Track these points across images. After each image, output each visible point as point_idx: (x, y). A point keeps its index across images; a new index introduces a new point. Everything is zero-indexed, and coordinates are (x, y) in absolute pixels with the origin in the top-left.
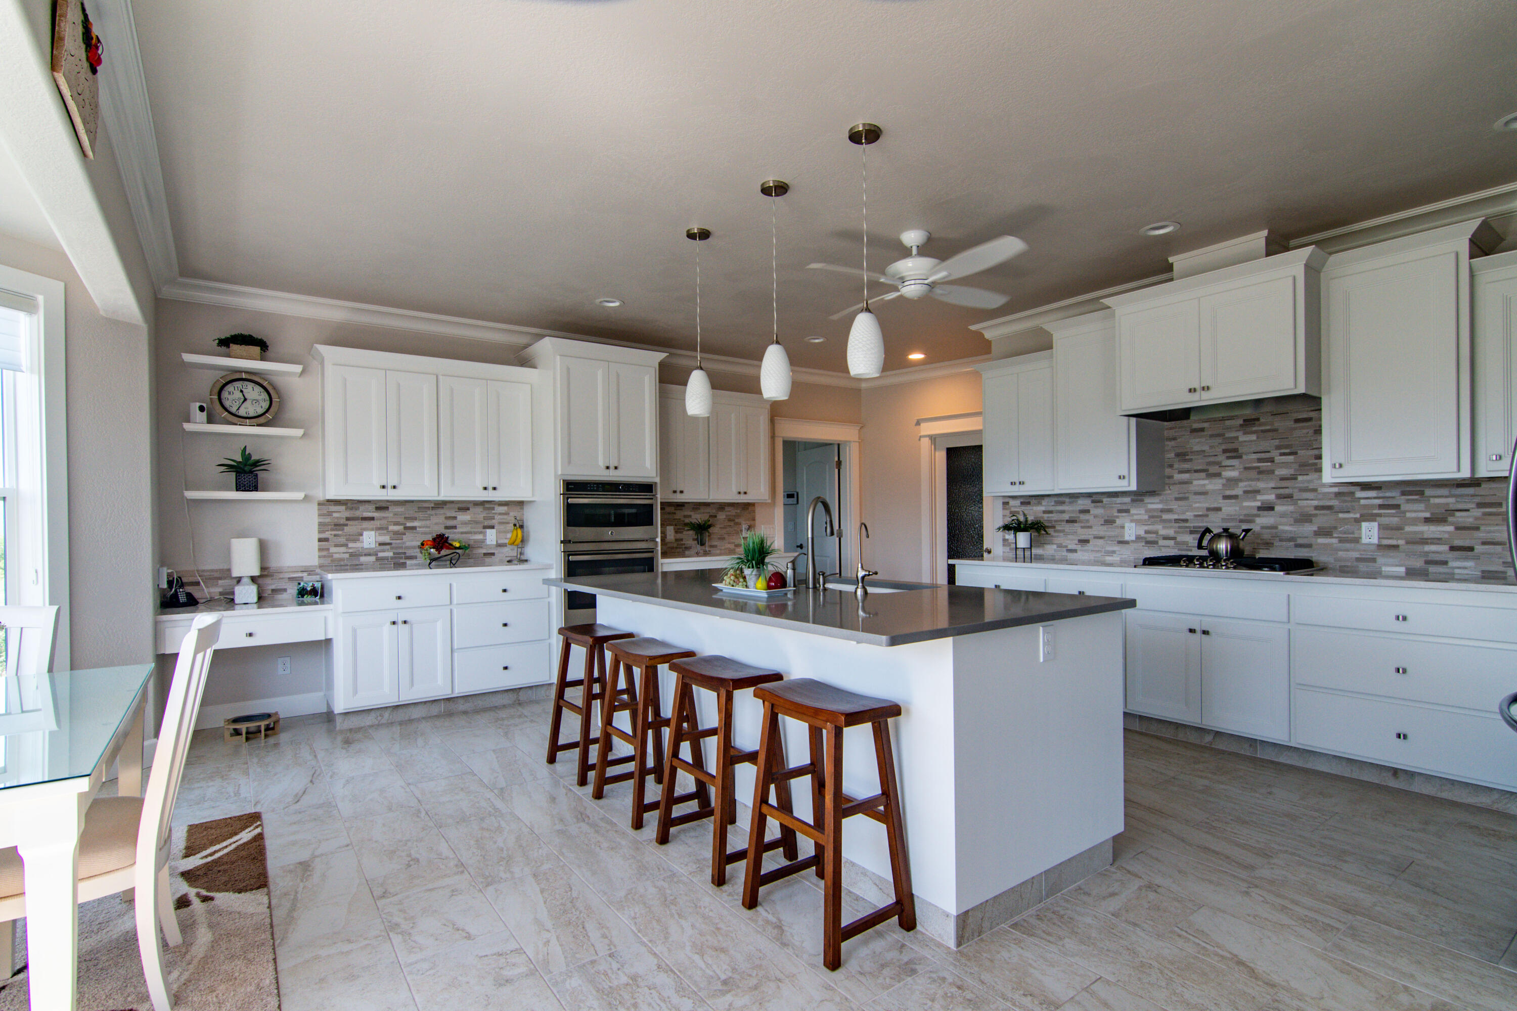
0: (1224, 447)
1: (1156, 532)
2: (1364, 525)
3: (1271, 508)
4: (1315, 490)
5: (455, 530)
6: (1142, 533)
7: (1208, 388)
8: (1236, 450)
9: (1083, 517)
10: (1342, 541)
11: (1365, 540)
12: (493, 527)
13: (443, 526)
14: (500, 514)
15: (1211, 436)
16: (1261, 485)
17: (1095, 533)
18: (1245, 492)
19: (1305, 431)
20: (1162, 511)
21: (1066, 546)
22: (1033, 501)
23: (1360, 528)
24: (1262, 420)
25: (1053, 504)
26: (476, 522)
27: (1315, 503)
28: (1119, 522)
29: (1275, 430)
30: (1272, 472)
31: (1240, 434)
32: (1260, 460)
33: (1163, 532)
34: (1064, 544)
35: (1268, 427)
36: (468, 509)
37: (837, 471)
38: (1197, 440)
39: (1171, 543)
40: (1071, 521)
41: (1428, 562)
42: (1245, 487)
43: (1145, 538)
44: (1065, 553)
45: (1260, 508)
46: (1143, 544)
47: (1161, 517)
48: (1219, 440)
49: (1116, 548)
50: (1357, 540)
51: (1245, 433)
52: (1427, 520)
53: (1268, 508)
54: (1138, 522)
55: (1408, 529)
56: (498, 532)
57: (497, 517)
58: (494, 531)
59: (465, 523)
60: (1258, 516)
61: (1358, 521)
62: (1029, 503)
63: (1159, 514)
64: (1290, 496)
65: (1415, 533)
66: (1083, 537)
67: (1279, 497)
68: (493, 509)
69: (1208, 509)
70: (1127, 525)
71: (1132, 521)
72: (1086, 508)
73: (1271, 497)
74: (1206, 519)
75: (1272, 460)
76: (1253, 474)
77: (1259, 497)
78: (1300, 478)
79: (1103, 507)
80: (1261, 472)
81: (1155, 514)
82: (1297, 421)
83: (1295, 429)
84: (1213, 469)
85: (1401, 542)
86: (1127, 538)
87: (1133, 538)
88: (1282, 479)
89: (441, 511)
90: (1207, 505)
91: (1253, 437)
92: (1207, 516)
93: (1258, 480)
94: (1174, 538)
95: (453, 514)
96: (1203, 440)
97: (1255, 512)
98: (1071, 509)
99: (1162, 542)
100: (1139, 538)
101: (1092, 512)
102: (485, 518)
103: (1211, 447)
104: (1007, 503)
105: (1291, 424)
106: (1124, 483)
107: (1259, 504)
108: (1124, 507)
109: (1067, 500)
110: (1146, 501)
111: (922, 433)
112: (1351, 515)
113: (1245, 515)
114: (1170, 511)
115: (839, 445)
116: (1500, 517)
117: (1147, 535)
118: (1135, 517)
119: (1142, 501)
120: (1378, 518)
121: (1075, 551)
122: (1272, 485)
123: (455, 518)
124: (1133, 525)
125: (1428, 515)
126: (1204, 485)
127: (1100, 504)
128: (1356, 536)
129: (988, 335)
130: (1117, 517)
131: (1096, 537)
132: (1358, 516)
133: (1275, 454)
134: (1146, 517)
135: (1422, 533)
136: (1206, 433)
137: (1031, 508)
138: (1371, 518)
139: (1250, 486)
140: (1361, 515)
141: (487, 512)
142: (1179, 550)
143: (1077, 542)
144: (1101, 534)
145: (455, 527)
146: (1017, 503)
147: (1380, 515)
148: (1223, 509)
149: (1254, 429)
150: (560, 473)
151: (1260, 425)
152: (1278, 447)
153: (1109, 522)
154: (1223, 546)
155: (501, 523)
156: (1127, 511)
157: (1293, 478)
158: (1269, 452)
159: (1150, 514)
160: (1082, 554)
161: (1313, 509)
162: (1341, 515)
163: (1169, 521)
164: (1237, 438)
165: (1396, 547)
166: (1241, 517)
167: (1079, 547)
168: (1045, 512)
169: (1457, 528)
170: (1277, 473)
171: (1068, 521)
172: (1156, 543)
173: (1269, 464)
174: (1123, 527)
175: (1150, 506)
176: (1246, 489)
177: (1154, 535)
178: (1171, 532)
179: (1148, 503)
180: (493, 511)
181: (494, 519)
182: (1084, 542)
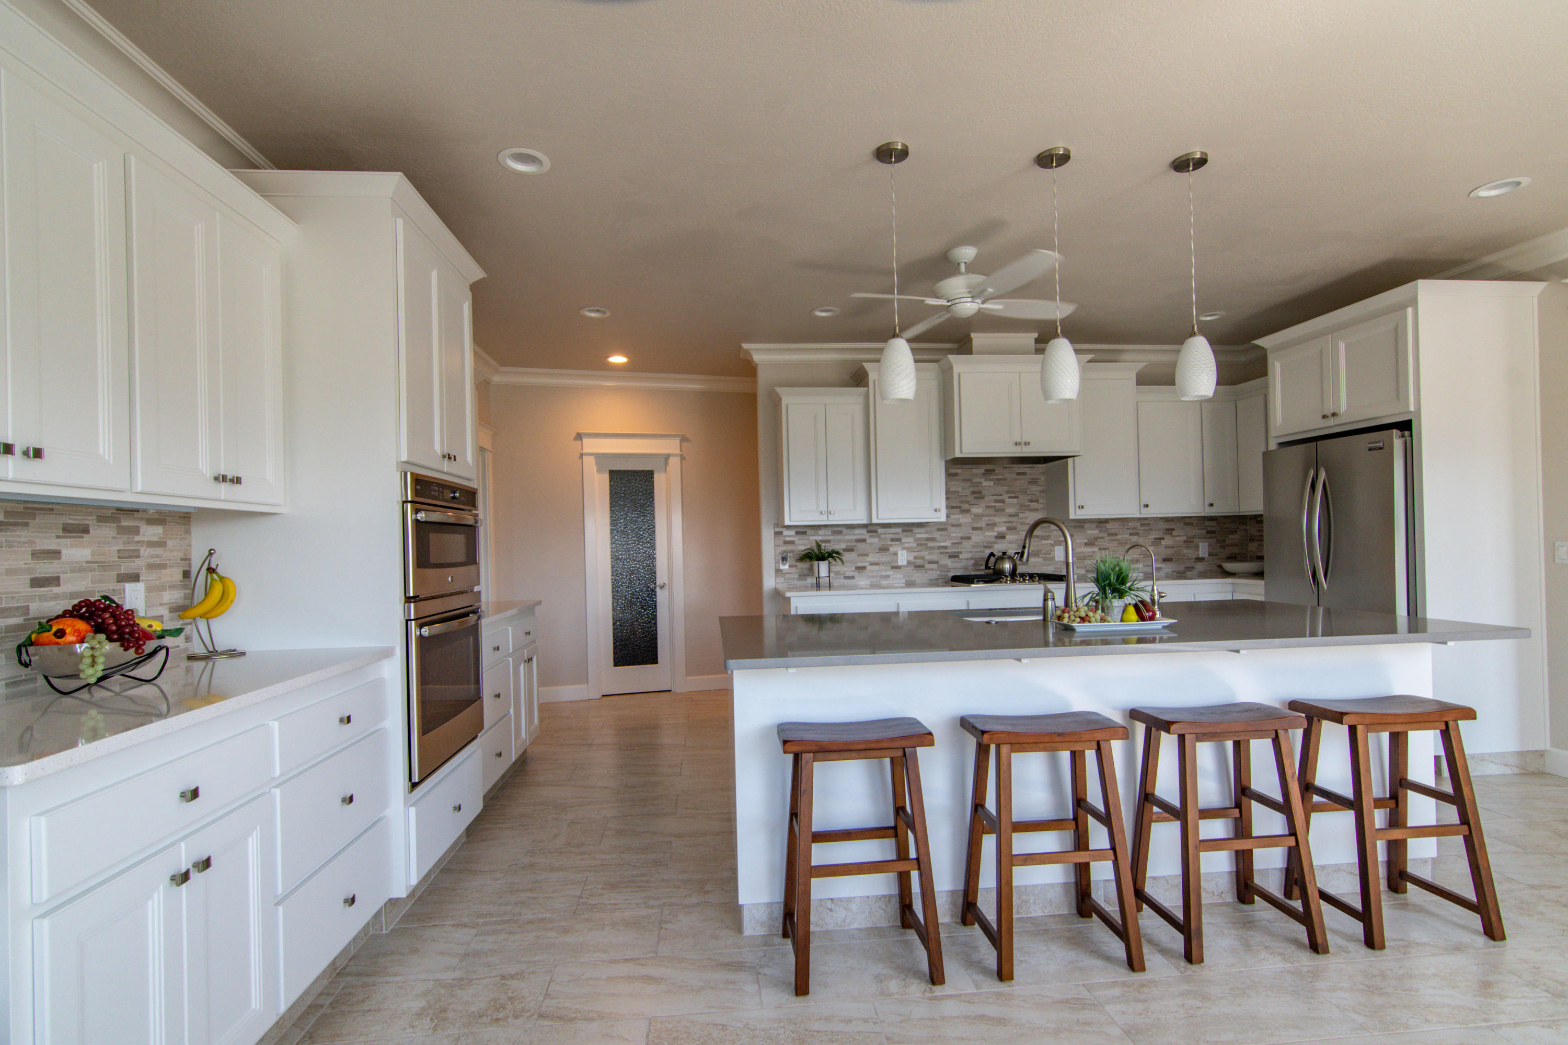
0: (972, 489)
1: (923, 558)
2: (1056, 547)
3: (1004, 537)
5: (56, 590)
6: (911, 559)
7: (1029, 443)
8: (980, 493)
9: (860, 546)
10: (1045, 559)
11: (1057, 559)
12: (135, 578)
13: (26, 579)
14: (151, 544)
15: (964, 480)
16: (997, 519)
17: (871, 560)
18: (987, 525)
19: (1023, 482)
20: (928, 539)
21: (847, 574)
22: (809, 532)
23: (1053, 550)
24: (997, 471)
25: (830, 533)
26: (104, 566)
28: (892, 549)
29: (1005, 479)
30: (1003, 510)
31: (982, 480)
32: (996, 501)
33: (928, 557)
34: (842, 572)
35: (1000, 477)
36: (86, 530)
38: (953, 483)
39: (934, 566)
40: (849, 550)
42: (987, 521)
43: (915, 563)
44: (843, 581)
45: (997, 537)
46: (913, 568)
47: (927, 544)
48: (969, 484)
49: (889, 573)
50: (1053, 559)
51: (985, 480)
52: (1086, 544)
53: (1001, 537)
54: (909, 550)
56: (149, 590)
57: (145, 552)
59: (79, 569)
60: (995, 543)
61: (1053, 545)
62: (805, 533)
63: (926, 542)
64: (1014, 529)
65: (1081, 553)
66: (860, 564)
67: (1009, 529)
68: (136, 531)
69: (962, 538)
70: (899, 553)
71: (903, 549)
72: (862, 537)
73: (1003, 529)
74: (960, 546)
75: (1003, 501)
76: (991, 511)
77: (996, 529)
78: (1021, 515)
79: (879, 537)
80: (997, 510)
81: (922, 542)
82: (1018, 474)
83: (1016, 479)
84: (965, 506)
86: (900, 563)
87: (905, 563)
88: (1011, 516)
89: (22, 535)
90: (961, 535)
91: (992, 484)
92: (961, 543)
93: (995, 515)
94: (937, 562)
95: (50, 543)
96: (957, 483)
97: (993, 539)
98: (848, 539)
99: (927, 566)
100: (909, 563)
101: (868, 541)
102: (122, 554)
103: (963, 489)
104: (781, 533)
105: (1014, 476)
107: (996, 534)
108: (897, 537)
109: (845, 531)
110: (914, 532)
111: (585, 451)
112: (1049, 542)
113: (988, 543)
114: (933, 539)
116: (1117, 542)
117: (915, 561)
118: (906, 545)
119: (911, 531)
121: (853, 577)
122: (1004, 519)
123: (56, 554)
124: (905, 552)
125: (1086, 541)
126: (959, 519)
127: (875, 534)
128: (1052, 556)
129: (757, 358)
130: (891, 545)
131: (872, 564)
132: (1052, 542)
133: (1005, 497)
134: (915, 545)
135: (1083, 552)
136: (958, 478)
137: (807, 537)
138: (1058, 543)
139: (990, 520)
140: (1055, 542)
141: (125, 538)
142: (941, 571)
143: (854, 569)
144: (876, 560)
145: (54, 581)
146: (792, 532)
148: (973, 538)
150: (404, 458)
151: (995, 475)
152: (1007, 492)
153: (884, 549)
154: (1007, 566)
155: (151, 567)
156: (899, 540)
157: (1016, 515)
158: (1001, 495)
159: (918, 542)
160: (861, 580)
162: (1044, 542)
163: (933, 548)
164: (981, 483)
166: (985, 544)
167: (856, 574)
169: (1100, 549)
170: (1007, 511)
171: (847, 550)
172: (922, 566)
173: (1001, 504)
174: (896, 554)
175: (918, 536)
177: (921, 561)
178: (934, 557)
179: (916, 533)
180: (137, 538)
181: (138, 557)
182: (861, 569)
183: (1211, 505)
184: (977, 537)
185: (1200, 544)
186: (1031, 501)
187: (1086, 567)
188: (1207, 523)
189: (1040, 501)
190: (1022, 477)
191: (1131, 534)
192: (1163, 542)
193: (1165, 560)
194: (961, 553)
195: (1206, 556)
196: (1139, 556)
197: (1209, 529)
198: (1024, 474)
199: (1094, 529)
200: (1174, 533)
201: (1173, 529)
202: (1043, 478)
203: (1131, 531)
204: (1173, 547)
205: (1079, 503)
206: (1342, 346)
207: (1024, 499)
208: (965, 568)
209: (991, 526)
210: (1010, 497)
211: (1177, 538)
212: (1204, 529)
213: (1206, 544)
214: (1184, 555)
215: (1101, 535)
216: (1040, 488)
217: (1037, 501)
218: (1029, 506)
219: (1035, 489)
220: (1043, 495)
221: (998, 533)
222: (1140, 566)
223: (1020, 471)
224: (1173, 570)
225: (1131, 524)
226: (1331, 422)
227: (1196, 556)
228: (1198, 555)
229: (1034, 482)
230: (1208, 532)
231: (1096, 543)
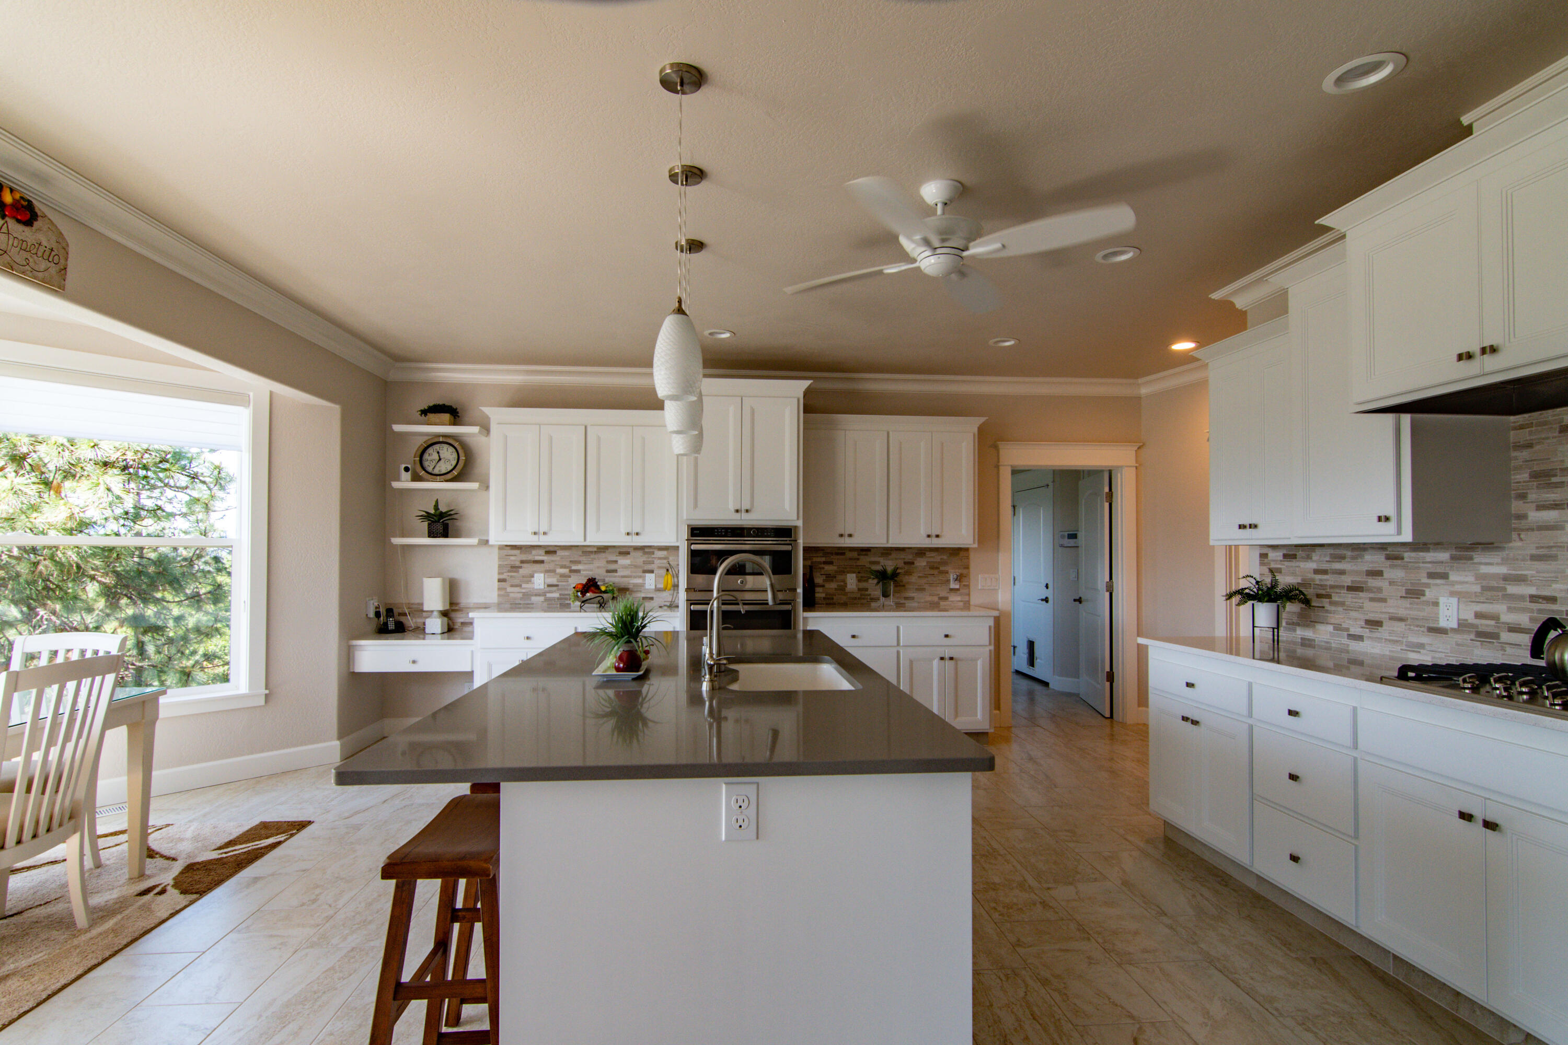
1: (1495, 618)
5: (616, 574)
6: (1469, 616)
9: (1373, 582)
12: (652, 572)
13: (604, 570)
14: (660, 558)
17: (1391, 610)
20: (1506, 578)
21: (1347, 630)
22: (1300, 553)
26: (636, 567)
28: (1429, 594)
33: (1508, 618)
34: (1344, 625)
36: (628, 553)
37: (1107, 505)
40: (1354, 589)
43: (1476, 626)
44: (1345, 641)
46: (1472, 636)
47: (1505, 589)
49: (1424, 640)
54: (1461, 596)
56: (655, 577)
57: (657, 562)
58: (652, 576)
59: (625, 567)
62: (1294, 557)
63: (1501, 584)
66: (1372, 617)
68: (653, 553)
70: (1442, 600)
71: (1452, 594)
72: (1377, 567)
79: (1405, 567)
81: (1494, 584)
86: (1443, 624)
87: (1454, 625)
89: (603, 555)
95: (614, 558)
98: (1353, 569)
99: (1505, 636)
100: (1463, 626)
101: (1386, 575)
102: (644, 562)
104: (1266, 556)
106: (1390, 527)
108: (1440, 569)
109: (1349, 553)
110: (1476, 561)
114: (1520, 579)
115: (1110, 472)
117: (1478, 622)
118: (1458, 588)
119: (1471, 558)
121: (1360, 638)
123: (616, 562)
124: (1454, 600)
127: (1399, 562)
129: (1240, 302)
130: (1428, 585)
131: (1393, 618)
134: (1477, 588)
137: (1297, 564)
141: (646, 556)
143: (1363, 623)
144: (1402, 612)
145: (615, 571)
146: (1277, 555)
150: (685, 517)
153: (1414, 593)
155: (660, 567)
156: (1444, 576)
159: (1485, 583)
160: (1372, 645)
163: (1521, 598)
167: (1366, 632)
168: (1317, 572)
171: (1351, 589)
172: (1495, 636)
174: (1436, 604)
175: (1484, 569)
177: (1492, 623)
179: (1480, 563)
180: (653, 556)
181: (654, 563)
182: (1374, 624)
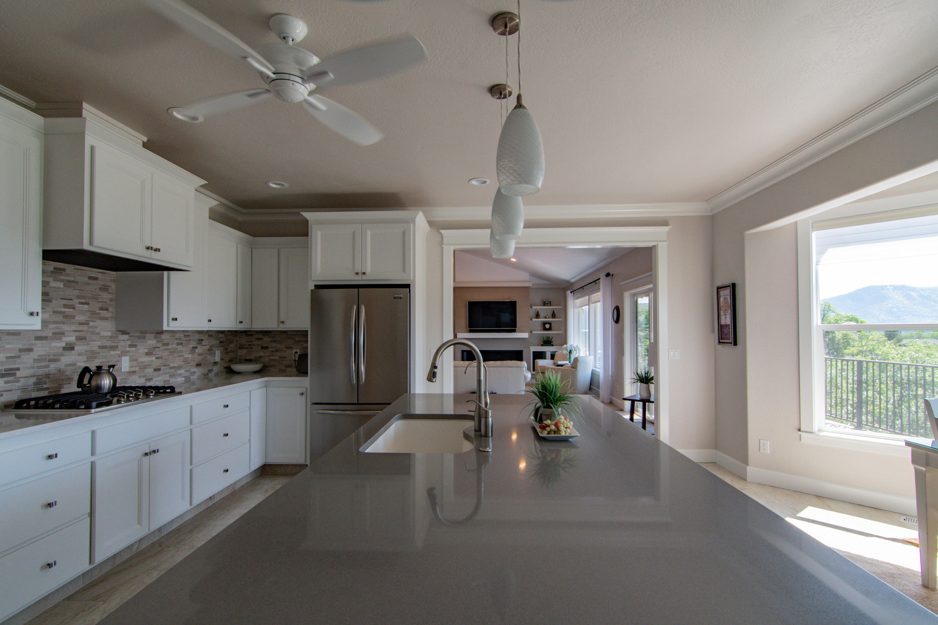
2: (123, 358)
3: (72, 348)
4: (99, 334)
7: (159, 250)
11: (123, 370)
16: (65, 327)
18: (54, 333)
19: (96, 287)
23: (120, 361)
24: (67, 272)
27: (99, 343)
29: (76, 282)
30: (73, 317)
32: (65, 306)
35: (72, 279)
41: (146, 380)
42: (54, 329)
45: (64, 349)
50: (119, 370)
51: (54, 280)
52: (147, 354)
53: (70, 348)
55: (141, 360)
60: (62, 355)
61: (120, 356)
64: (84, 338)
65: (142, 362)
67: (79, 339)
69: (21, 350)
73: (71, 339)
74: (18, 360)
75: (73, 307)
76: (59, 318)
77: (64, 339)
78: (91, 324)
80: (66, 317)
82: (90, 278)
83: (89, 284)
85: (137, 369)
88: (80, 324)
90: (20, 346)
91: (61, 285)
92: (19, 357)
93: (64, 323)
97: (61, 351)
105: (86, 279)
107: (64, 345)
112: (117, 352)
120: (128, 354)
122: (73, 328)
125: (146, 351)
128: (118, 367)
132: (120, 352)
133: (76, 302)
138: (124, 353)
139: (57, 328)
140: (122, 352)
147: (129, 352)
148: (35, 349)
149: (62, 277)
151: (66, 275)
152: (78, 297)
154: (106, 382)
157: (86, 323)
158: (72, 300)
161: (97, 348)
162: (112, 352)
165: (134, 372)
166: (51, 357)
169: (157, 358)
170: (77, 318)
173: (72, 310)
176: (54, 331)
183: (241, 322)
184: (41, 349)
185: (216, 351)
186: (101, 309)
187: (145, 376)
188: (220, 335)
189: (111, 309)
190: (94, 282)
191: (178, 344)
192: (197, 350)
193: (198, 365)
194: (18, 369)
195: (219, 360)
196: (182, 363)
197: (221, 340)
198: (96, 279)
199: (153, 340)
200: (204, 343)
201: (202, 340)
202: (113, 286)
203: (178, 341)
204: (202, 354)
205: (172, 316)
206: (369, 233)
207: (95, 306)
208: (24, 389)
209: (58, 335)
210: (81, 303)
211: (205, 347)
212: (218, 340)
213: (219, 351)
214: (208, 361)
215: (158, 346)
216: (110, 296)
217: (107, 309)
218: (99, 314)
219: (105, 296)
220: (112, 303)
221: (67, 344)
222: (182, 371)
223: (92, 275)
224: (201, 373)
225: (178, 335)
226: (359, 277)
227: (214, 361)
228: (215, 360)
229: (104, 288)
230: (221, 342)
231: (154, 353)
